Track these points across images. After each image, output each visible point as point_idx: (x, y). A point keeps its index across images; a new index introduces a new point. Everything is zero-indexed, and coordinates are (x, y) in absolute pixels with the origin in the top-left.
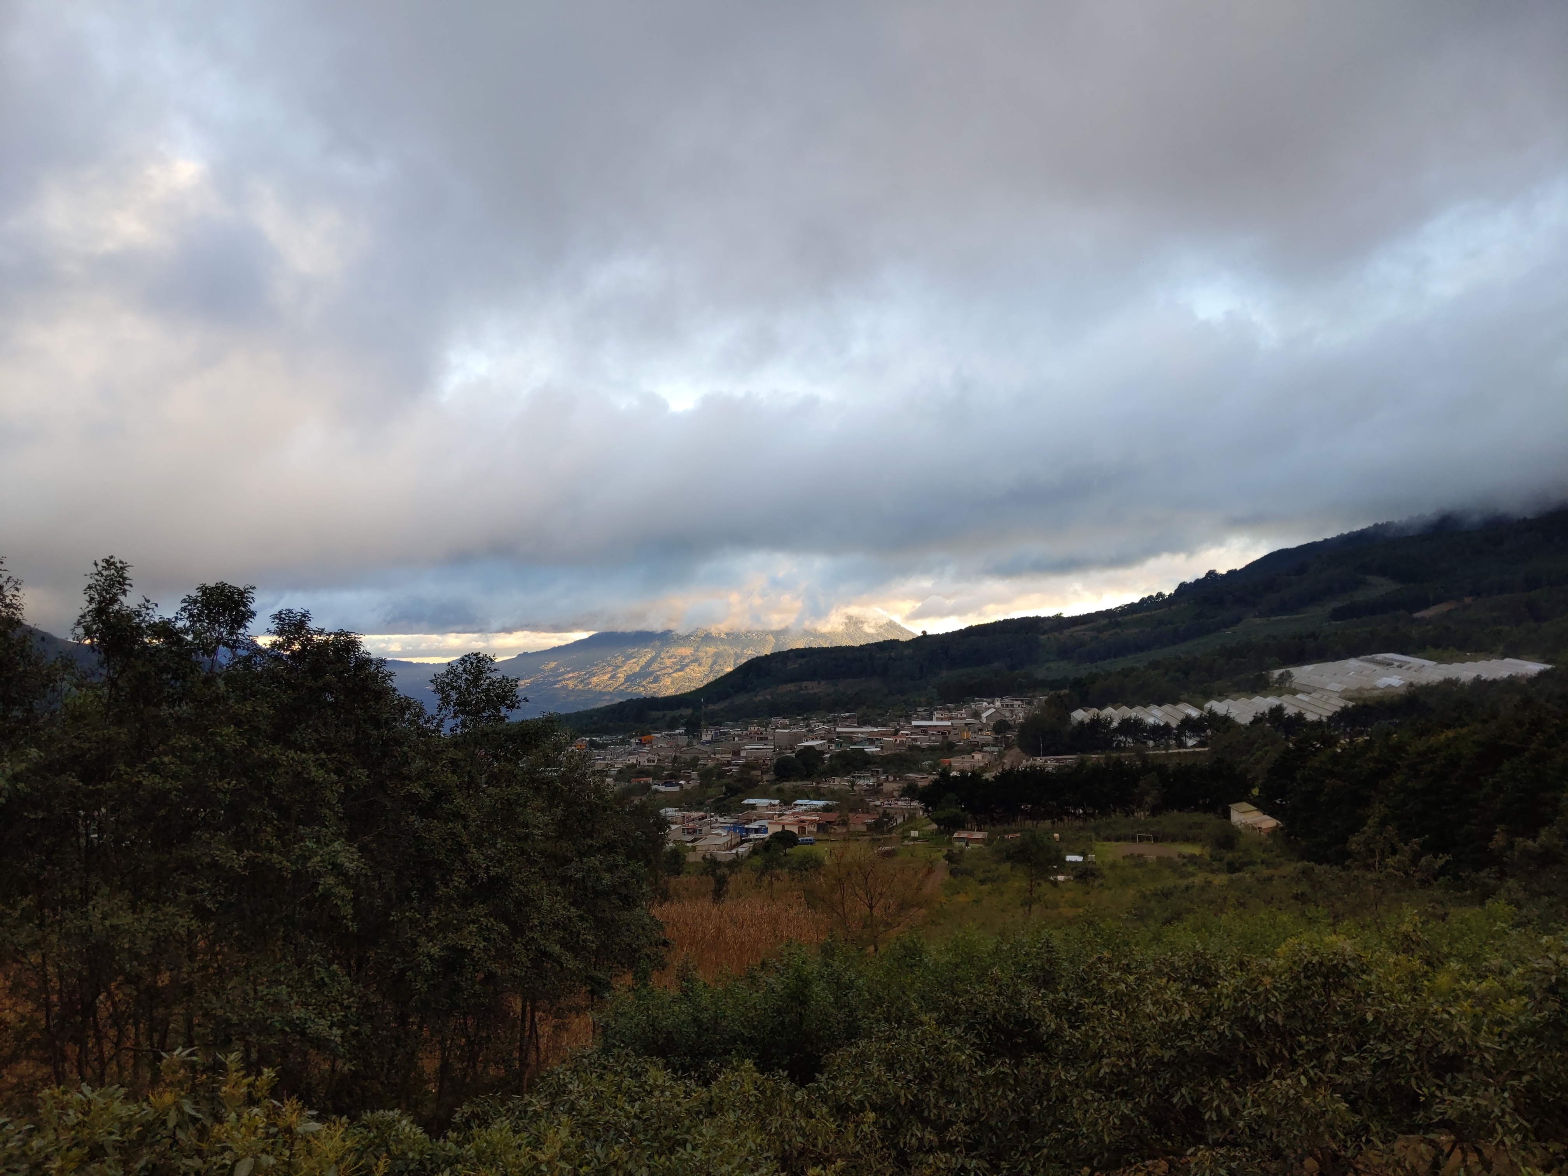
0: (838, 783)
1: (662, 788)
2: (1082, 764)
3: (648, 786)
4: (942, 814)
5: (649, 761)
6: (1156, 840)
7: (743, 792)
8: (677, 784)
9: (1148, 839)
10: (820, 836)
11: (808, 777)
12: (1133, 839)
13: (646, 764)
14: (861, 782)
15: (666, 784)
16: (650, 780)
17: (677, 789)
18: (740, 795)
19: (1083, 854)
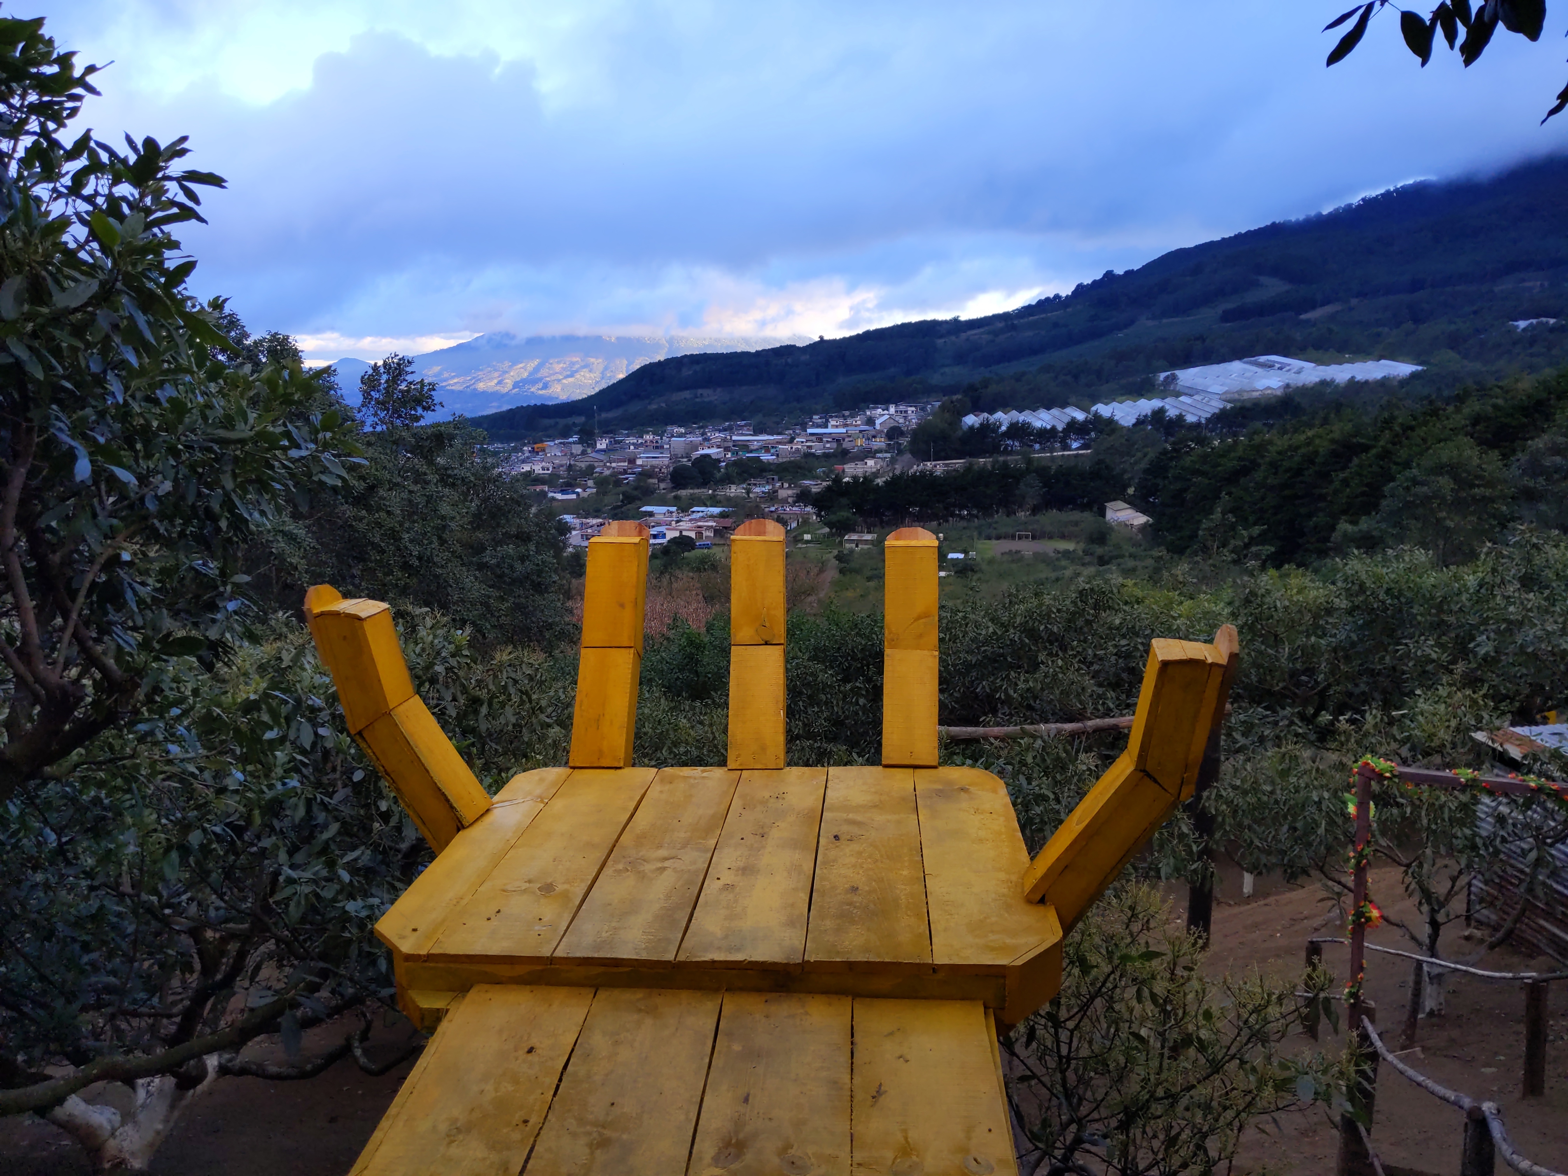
0: (734, 491)
1: (559, 496)
2: (969, 469)
3: (544, 494)
4: (833, 518)
5: (543, 469)
6: (1034, 538)
7: (640, 499)
8: (574, 493)
9: (1027, 537)
10: (718, 541)
11: (704, 484)
12: (1013, 537)
13: (541, 472)
14: (757, 490)
15: (563, 492)
16: (546, 488)
17: (574, 496)
18: (638, 503)
19: (965, 552)
